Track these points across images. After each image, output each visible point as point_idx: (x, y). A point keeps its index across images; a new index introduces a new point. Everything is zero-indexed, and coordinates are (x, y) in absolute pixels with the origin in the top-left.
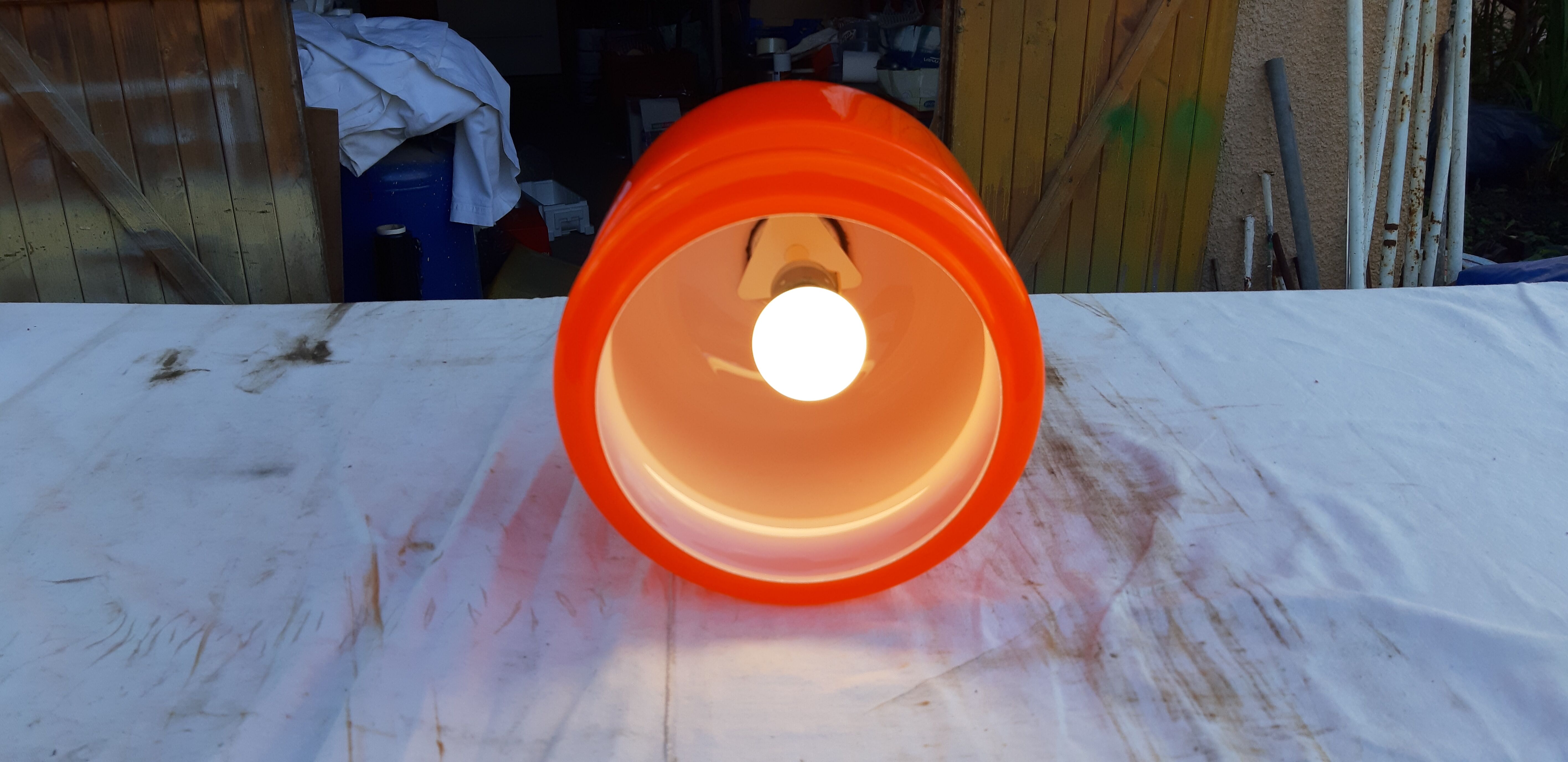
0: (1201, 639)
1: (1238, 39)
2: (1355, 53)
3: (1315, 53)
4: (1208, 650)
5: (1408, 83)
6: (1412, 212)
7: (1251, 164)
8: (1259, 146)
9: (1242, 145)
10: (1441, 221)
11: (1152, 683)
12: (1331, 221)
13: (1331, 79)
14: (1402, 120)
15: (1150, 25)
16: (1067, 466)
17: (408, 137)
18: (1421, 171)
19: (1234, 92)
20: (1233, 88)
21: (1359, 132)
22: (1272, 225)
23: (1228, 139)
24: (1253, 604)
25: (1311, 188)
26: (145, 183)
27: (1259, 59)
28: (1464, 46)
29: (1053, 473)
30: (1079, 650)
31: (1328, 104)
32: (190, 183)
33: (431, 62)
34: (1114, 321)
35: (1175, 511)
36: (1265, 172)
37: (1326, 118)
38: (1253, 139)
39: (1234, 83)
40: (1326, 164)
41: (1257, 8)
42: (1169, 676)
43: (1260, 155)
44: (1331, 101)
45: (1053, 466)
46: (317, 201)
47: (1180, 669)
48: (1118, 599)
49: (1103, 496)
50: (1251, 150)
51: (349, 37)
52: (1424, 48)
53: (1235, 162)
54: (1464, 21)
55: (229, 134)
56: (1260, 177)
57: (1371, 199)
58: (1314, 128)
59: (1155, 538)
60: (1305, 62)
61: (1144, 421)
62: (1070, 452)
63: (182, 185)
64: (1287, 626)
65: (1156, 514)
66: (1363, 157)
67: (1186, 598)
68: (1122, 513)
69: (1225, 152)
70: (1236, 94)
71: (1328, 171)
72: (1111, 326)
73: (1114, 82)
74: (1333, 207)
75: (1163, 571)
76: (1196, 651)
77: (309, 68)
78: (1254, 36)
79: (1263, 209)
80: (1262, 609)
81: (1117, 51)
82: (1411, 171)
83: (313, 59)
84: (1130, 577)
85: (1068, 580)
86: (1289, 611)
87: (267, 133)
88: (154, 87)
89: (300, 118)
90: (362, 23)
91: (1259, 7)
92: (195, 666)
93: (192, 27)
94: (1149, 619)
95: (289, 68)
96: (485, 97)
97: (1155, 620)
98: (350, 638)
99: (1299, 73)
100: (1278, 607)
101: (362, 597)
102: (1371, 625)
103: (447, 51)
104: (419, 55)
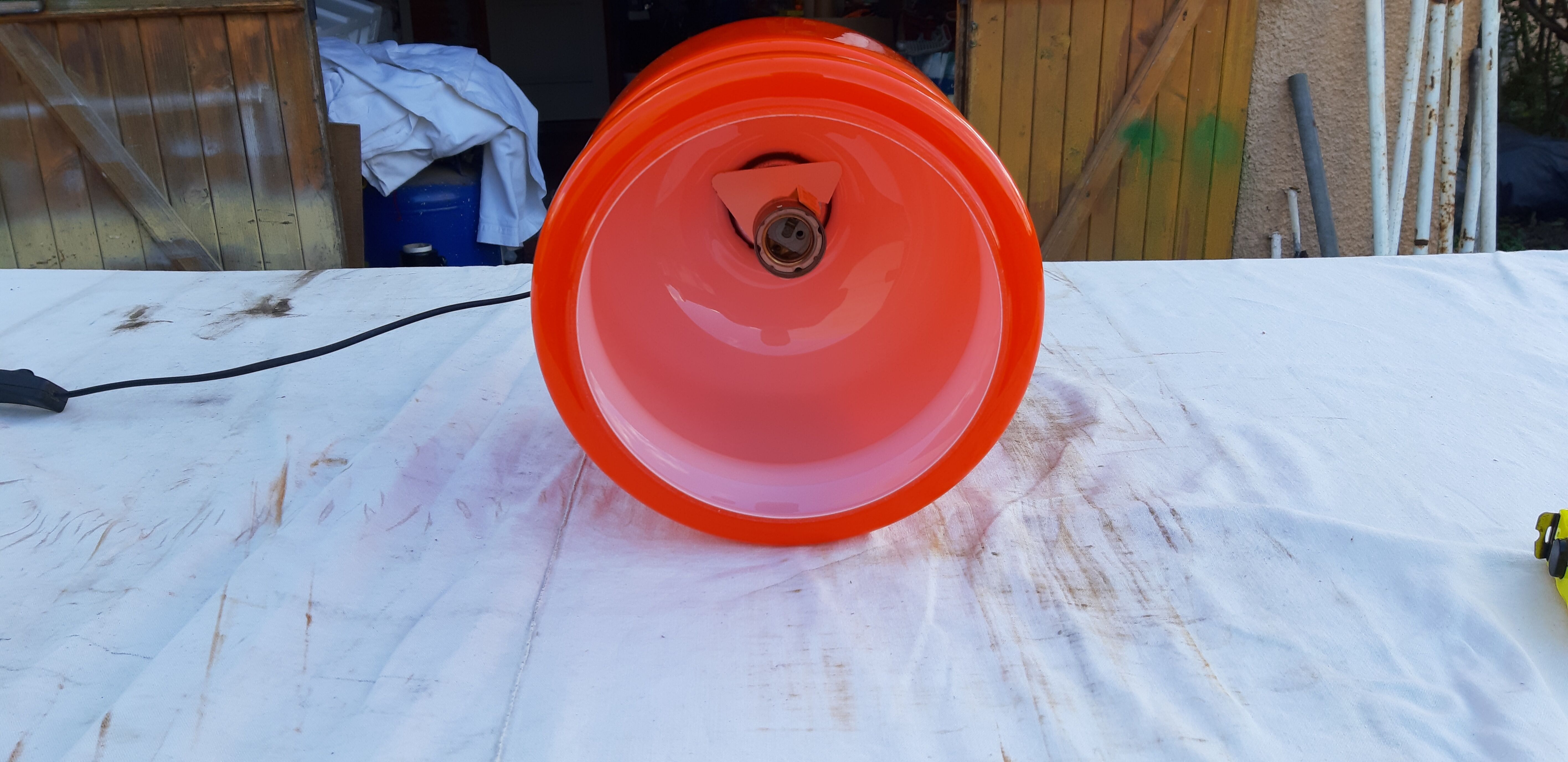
0: (1091, 543)
1: (1259, 55)
2: (1376, 64)
3: (1340, 69)
4: (1095, 553)
5: (1434, 97)
6: (1442, 228)
7: (1277, 181)
8: (1284, 162)
9: (1267, 161)
10: (1474, 237)
11: (1029, 578)
12: (1362, 239)
13: (1357, 95)
14: (1429, 134)
15: (1166, 39)
17: (435, 158)
18: (1450, 186)
19: (1256, 107)
20: (1255, 104)
21: (1381, 144)
22: (1299, 242)
23: (1252, 156)
24: (1149, 513)
25: (1340, 206)
26: (172, 194)
27: (1282, 75)
28: (1490, 59)
30: (963, 550)
31: (1355, 120)
32: (216, 195)
33: (458, 85)
34: (1070, 283)
35: (1090, 437)
36: (1291, 188)
37: (1353, 135)
38: (1277, 156)
39: (1257, 98)
40: (1355, 181)
41: (1278, 23)
42: (1048, 573)
43: (1286, 171)
44: (1358, 118)
46: (339, 213)
47: (1061, 567)
48: (1011, 507)
49: (1020, 426)
50: (1277, 167)
51: (379, 61)
52: (1451, 62)
53: (1259, 179)
54: (1490, 34)
55: (253, 147)
56: (1285, 194)
57: (1397, 211)
58: (1341, 145)
59: (1063, 459)
60: (1330, 78)
61: (1079, 365)
63: (207, 196)
64: (1180, 532)
65: (1068, 439)
66: (1386, 168)
67: (1084, 510)
68: (1037, 440)
69: (1249, 168)
70: (1259, 110)
71: (1357, 188)
72: (1067, 288)
73: (1130, 97)
74: (1364, 225)
75: (1065, 486)
76: (1081, 553)
77: (339, 90)
78: (1275, 52)
79: (1289, 227)
80: (1156, 518)
81: (1134, 65)
82: (1440, 186)
83: (343, 81)
84: (1029, 492)
86: (1185, 519)
87: (290, 146)
88: (182, 100)
89: (322, 131)
90: (394, 50)
91: (1280, 23)
92: (94, 553)
93: (219, 43)
94: (1040, 525)
95: (312, 83)
96: (511, 120)
97: (1046, 526)
98: (249, 533)
99: (1323, 89)
100: (1174, 516)
101: (266, 499)
102: (1267, 533)
103: (475, 75)
104: (449, 80)
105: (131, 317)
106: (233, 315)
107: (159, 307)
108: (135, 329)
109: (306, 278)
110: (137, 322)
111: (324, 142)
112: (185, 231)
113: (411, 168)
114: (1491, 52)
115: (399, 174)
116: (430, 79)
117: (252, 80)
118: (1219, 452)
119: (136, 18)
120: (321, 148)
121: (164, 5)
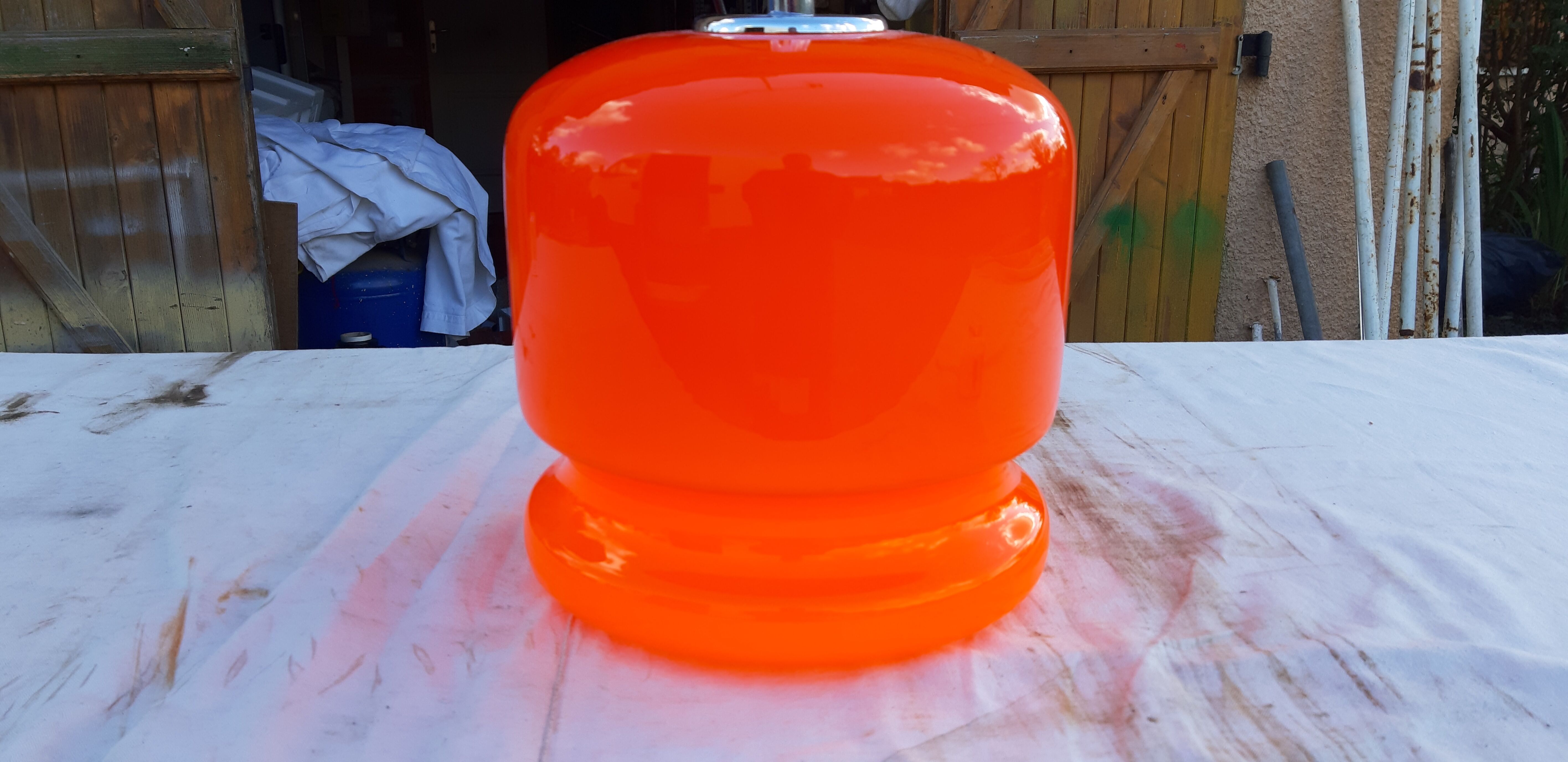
0: (1268, 701)
1: (1237, 141)
2: (1361, 149)
3: (1316, 156)
4: (1279, 714)
5: (1415, 184)
6: (1427, 318)
7: (1256, 270)
8: (1263, 251)
9: (1246, 250)
10: (1457, 328)
11: (1207, 753)
12: (1341, 330)
13: (1334, 183)
14: (1411, 222)
15: (1146, 123)
16: (1079, 508)
17: (378, 242)
18: (1434, 274)
19: (1234, 194)
20: (1234, 191)
21: (1369, 229)
22: (1281, 332)
23: (1231, 243)
24: (1332, 658)
25: (1320, 296)
26: (87, 276)
27: (1259, 162)
28: (1471, 146)
29: (1061, 514)
30: (1105, 714)
31: (1332, 209)
32: (134, 277)
33: (404, 166)
34: (1125, 367)
35: (1218, 554)
36: (1271, 277)
37: (1331, 223)
38: (1256, 244)
39: (1234, 186)
40: (1334, 270)
41: (1255, 110)
42: (1228, 746)
43: (1265, 260)
44: (1336, 206)
45: (1062, 507)
46: (271, 296)
47: (1243, 738)
48: (1153, 650)
49: (1124, 539)
50: (1256, 255)
51: (320, 140)
52: (1430, 149)
53: (1238, 267)
54: (1470, 120)
55: (178, 225)
56: (1265, 283)
57: (1385, 300)
58: (1320, 233)
59: (1194, 583)
60: (1307, 166)
61: (1170, 462)
62: (1082, 493)
63: (125, 278)
64: (1380, 685)
65: (1193, 557)
66: (1375, 255)
67: (1242, 651)
68: (1151, 557)
69: (1228, 256)
70: (1237, 197)
71: (1336, 278)
72: (1123, 371)
73: (1110, 182)
74: (1343, 316)
75: (1209, 621)
76: (1261, 716)
77: (276, 169)
78: (1253, 138)
79: (1270, 317)
80: (1343, 664)
81: (1113, 149)
82: (1424, 276)
83: (280, 160)
84: (1165, 628)
85: (1086, 631)
86: (1380, 666)
87: (219, 227)
88: (101, 174)
89: (256, 209)
90: (336, 129)
91: (1256, 109)
93: (144, 114)
94: (1196, 676)
95: (246, 158)
96: (460, 202)
97: (1204, 677)
98: (127, 699)
99: (1301, 176)
100: (1365, 661)
101: (154, 649)
102: (1489, 682)
103: (422, 156)
104: (393, 159)
105: (9, 407)
106: (135, 404)
107: (45, 395)
108: (12, 421)
109: (227, 362)
110: (16, 412)
111: (258, 221)
112: (100, 318)
113: (352, 252)
114: (1472, 139)
116: (375, 159)
117: (179, 153)
118: (1382, 571)
119: (52, 84)
120: (254, 227)
121: (85, 72)
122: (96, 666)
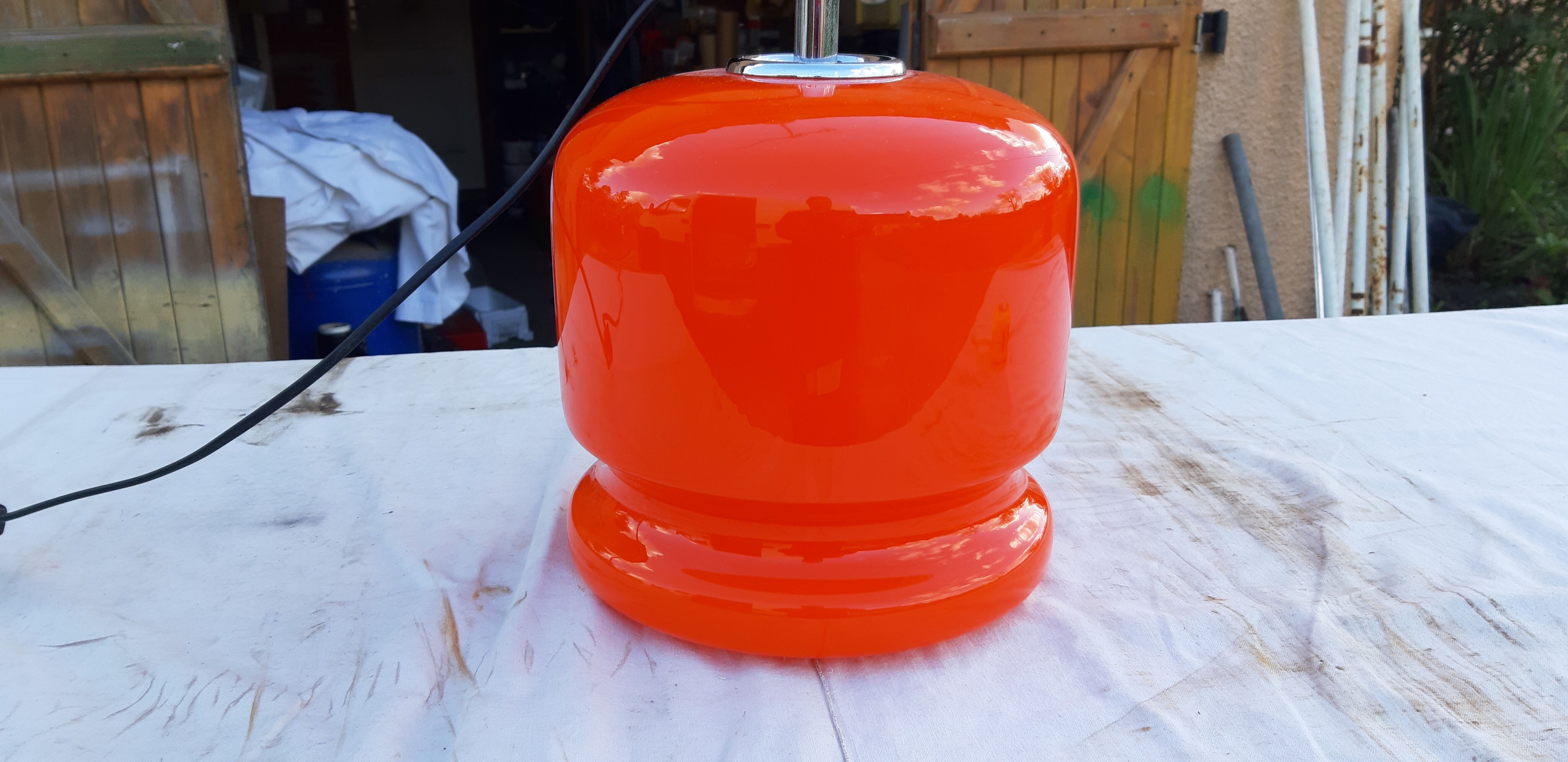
0: (1426, 645)
1: (1197, 116)
2: (1317, 122)
3: (1269, 129)
4: (1439, 656)
5: (1364, 153)
6: (1375, 281)
7: (1215, 239)
8: (1221, 220)
9: (1205, 220)
11: (1393, 693)
13: (1286, 154)
14: (1361, 190)
15: (1113, 100)
16: (1201, 483)
17: (352, 232)
18: (1381, 239)
19: (1195, 167)
20: (1194, 164)
22: (1240, 301)
23: (1191, 214)
24: (1467, 606)
26: (77, 277)
27: (1217, 135)
28: (1415, 116)
29: (1188, 489)
30: (1296, 664)
32: (127, 277)
33: (377, 155)
34: (1186, 348)
35: (1339, 519)
36: (1229, 246)
38: (1214, 214)
39: (1195, 159)
42: (1409, 685)
43: (1223, 229)
45: (1186, 483)
46: (264, 293)
47: (1417, 677)
48: (1320, 608)
49: (1252, 510)
50: (1214, 225)
51: (291, 131)
52: (1376, 120)
53: (1198, 237)
54: (1414, 92)
55: (169, 224)
56: (1223, 251)
58: (1273, 203)
59: (1329, 547)
60: (1260, 138)
61: (1264, 437)
62: (1199, 469)
63: (117, 278)
64: (1514, 628)
65: (1320, 524)
66: (1332, 223)
67: (1391, 604)
68: (1281, 525)
69: (1188, 227)
70: (1197, 169)
75: (1353, 579)
76: (1425, 658)
78: (1209, 113)
79: (1228, 283)
80: (1479, 611)
81: (1083, 126)
82: (1372, 241)
84: (1318, 587)
85: (1253, 594)
86: (1510, 611)
87: (211, 222)
88: (90, 174)
89: (247, 206)
90: (303, 117)
91: (1213, 84)
92: (250, 730)
93: (132, 111)
94: (1362, 628)
95: (234, 153)
96: (433, 191)
97: (1368, 628)
98: (436, 692)
99: (1255, 148)
100: (1496, 607)
101: (441, 645)
103: (393, 144)
104: (367, 149)
105: (151, 421)
107: (178, 408)
108: (164, 435)
110: (160, 427)
111: (249, 217)
112: (92, 318)
113: (326, 243)
114: (1416, 110)
115: (314, 250)
116: (347, 149)
117: (168, 150)
118: (1484, 530)
119: (38, 84)
120: (246, 223)
121: (70, 70)
122: (399, 663)
